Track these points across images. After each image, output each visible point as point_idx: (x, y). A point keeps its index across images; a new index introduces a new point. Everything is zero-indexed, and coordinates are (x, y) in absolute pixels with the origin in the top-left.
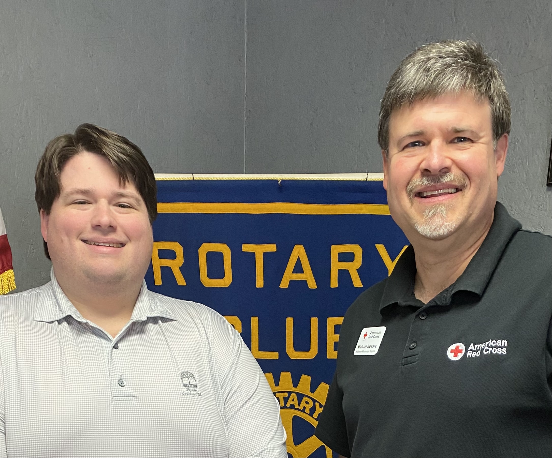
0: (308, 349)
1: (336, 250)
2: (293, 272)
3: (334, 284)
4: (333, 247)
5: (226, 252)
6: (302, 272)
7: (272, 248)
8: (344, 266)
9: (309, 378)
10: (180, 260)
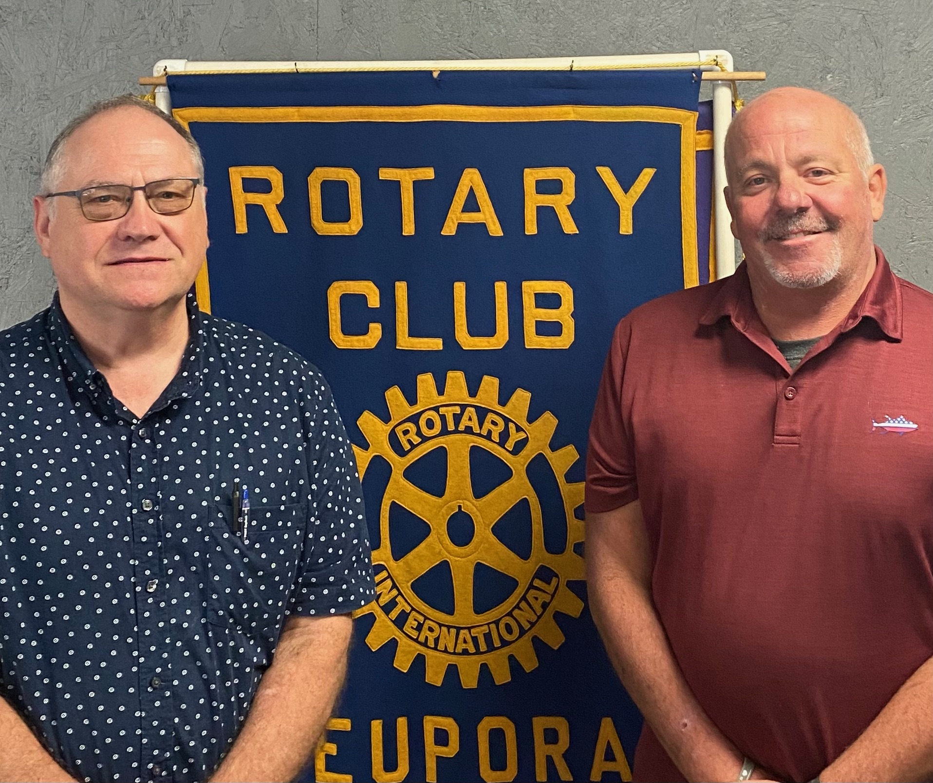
0: (491, 331)
1: (531, 176)
2: (463, 211)
3: (531, 228)
4: (527, 171)
5: (352, 181)
6: (478, 210)
7: (428, 173)
8: (547, 200)
9: (496, 381)
10: (278, 193)
